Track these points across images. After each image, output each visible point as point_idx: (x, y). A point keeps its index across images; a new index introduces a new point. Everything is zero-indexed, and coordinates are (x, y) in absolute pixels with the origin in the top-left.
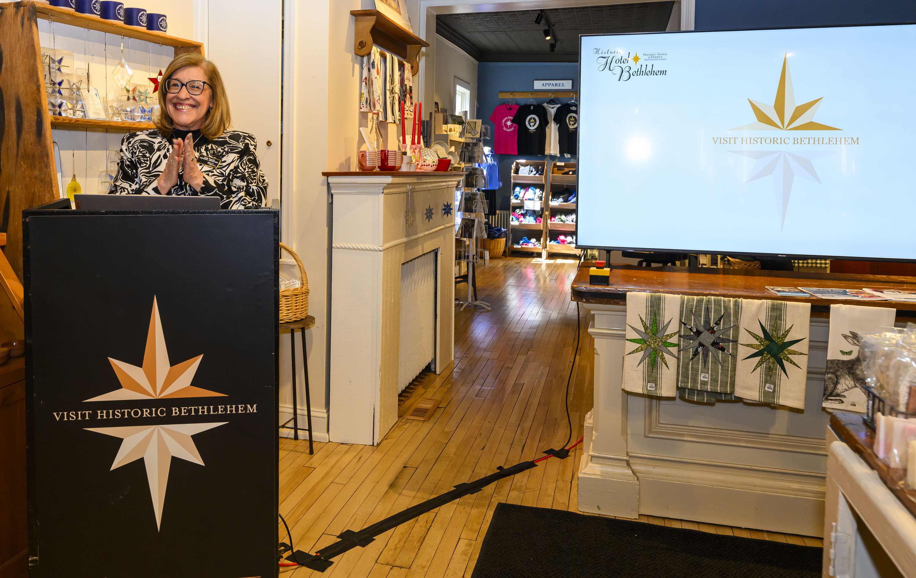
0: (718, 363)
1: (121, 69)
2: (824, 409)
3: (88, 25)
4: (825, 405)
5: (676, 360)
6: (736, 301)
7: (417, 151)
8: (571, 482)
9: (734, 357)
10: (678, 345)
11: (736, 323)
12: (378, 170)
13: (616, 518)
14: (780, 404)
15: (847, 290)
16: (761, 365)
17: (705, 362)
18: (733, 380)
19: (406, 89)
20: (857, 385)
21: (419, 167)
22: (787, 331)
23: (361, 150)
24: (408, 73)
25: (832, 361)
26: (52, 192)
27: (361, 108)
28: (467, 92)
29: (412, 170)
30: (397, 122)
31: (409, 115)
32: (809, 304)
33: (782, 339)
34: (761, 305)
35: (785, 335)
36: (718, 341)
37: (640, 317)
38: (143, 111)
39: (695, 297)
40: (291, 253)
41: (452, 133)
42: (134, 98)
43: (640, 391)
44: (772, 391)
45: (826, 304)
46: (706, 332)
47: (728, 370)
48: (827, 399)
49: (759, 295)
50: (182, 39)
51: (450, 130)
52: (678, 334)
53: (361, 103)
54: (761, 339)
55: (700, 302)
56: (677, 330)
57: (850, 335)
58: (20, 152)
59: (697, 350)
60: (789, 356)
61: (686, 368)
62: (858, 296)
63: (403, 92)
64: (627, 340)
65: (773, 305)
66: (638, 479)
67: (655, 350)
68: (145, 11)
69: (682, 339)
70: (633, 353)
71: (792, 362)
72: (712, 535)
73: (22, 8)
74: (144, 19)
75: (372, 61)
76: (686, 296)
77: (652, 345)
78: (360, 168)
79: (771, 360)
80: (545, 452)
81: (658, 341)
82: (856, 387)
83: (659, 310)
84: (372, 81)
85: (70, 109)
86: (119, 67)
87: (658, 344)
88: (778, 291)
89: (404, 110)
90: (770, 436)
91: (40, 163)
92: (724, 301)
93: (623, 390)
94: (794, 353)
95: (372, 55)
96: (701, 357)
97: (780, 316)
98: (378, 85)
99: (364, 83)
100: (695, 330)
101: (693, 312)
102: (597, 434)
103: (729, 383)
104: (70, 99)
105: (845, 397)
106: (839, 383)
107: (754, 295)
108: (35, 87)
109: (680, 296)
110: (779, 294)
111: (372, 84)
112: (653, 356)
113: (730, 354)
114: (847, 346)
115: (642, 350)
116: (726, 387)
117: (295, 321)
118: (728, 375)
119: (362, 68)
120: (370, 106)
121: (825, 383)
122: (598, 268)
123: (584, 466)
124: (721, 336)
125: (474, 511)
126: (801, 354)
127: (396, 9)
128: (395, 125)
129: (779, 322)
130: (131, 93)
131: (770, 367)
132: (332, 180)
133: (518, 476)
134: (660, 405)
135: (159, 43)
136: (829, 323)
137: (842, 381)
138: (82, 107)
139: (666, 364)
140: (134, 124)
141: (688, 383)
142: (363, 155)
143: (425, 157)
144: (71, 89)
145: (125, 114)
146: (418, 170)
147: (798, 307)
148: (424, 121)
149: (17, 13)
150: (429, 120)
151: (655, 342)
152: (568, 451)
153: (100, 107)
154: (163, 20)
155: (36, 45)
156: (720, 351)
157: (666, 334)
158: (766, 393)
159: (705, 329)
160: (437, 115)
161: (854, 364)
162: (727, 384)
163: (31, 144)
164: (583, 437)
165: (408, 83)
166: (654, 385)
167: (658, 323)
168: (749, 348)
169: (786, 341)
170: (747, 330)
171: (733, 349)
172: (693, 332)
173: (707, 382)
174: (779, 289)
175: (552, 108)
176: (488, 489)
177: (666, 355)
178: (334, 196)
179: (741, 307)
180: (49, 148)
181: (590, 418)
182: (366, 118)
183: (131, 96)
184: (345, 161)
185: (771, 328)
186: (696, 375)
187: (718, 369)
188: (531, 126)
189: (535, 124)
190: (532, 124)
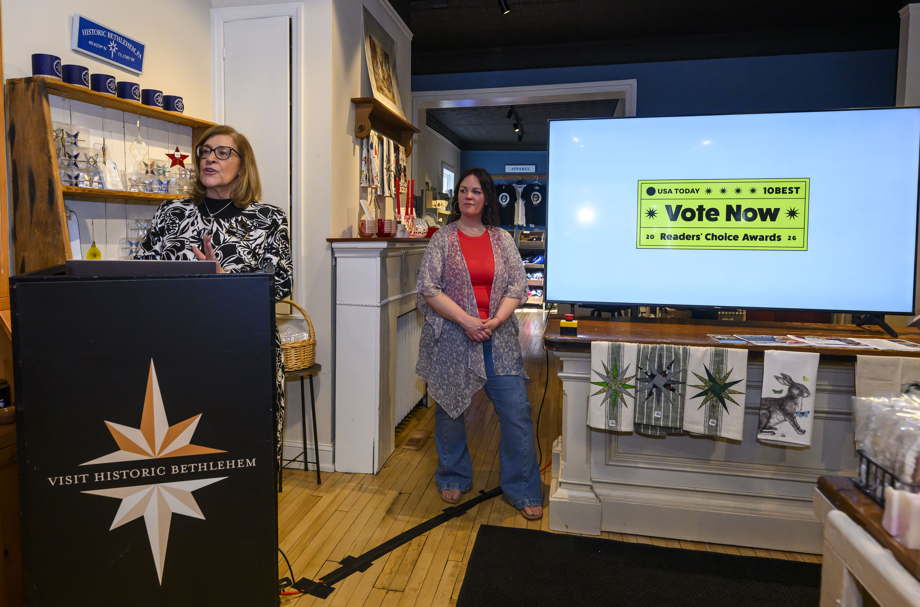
0: (669, 402)
1: (138, 145)
2: (758, 441)
3: (104, 103)
5: (634, 399)
6: (685, 348)
7: (410, 221)
9: (683, 396)
10: (635, 387)
11: (685, 367)
12: (376, 236)
13: (582, 535)
14: (722, 436)
15: (776, 338)
16: (705, 403)
17: (658, 401)
18: (682, 416)
19: (401, 168)
20: (787, 419)
21: (412, 234)
22: (728, 374)
23: (362, 219)
24: (402, 155)
25: (766, 399)
27: (361, 184)
28: (452, 175)
29: (406, 236)
30: (393, 196)
31: (403, 190)
32: (747, 350)
33: (724, 381)
34: (706, 351)
35: (726, 377)
36: (669, 383)
37: (603, 363)
38: (161, 183)
39: (650, 345)
40: (300, 309)
41: (440, 207)
42: (152, 172)
43: (603, 427)
44: (715, 425)
45: (761, 350)
46: (659, 375)
47: (678, 408)
48: (761, 432)
49: (703, 342)
50: (197, 119)
51: (439, 205)
52: (635, 378)
53: (362, 179)
54: (706, 381)
55: (654, 349)
56: (634, 374)
57: (781, 376)
58: (33, 220)
59: (651, 391)
60: (729, 395)
61: (642, 407)
62: (785, 342)
63: (398, 170)
64: (592, 383)
65: (716, 351)
66: (600, 501)
67: (616, 391)
68: (162, 92)
69: (639, 381)
70: (597, 394)
71: (732, 400)
72: (663, 548)
73: (33, 83)
74: (160, 100)
75: (370, 143)
76: (642, 345)
77: (613, 387)
78: (360, 235)
79: (714, 399)
81: (619, 384)
82: (786, 420)
83: (619, 357)
84: (371, 159)
85: (87, 181)
86: (135, 143)
87: (618, 387)
88: (720, 339)
89: (399, 186)
90: (712, 462)
91: (52, 231)
92: (674, 348)
93: (588, 427)
94: (734, 392)
95: (371, 138)
96: (655, 397)
97: (722, 360)
98: (376, 164)
99: (364, 162)
100: (649, 374)
101: (648, 358)
102: (565, 463)
103: (679, 418)
104: (87, 171)
105: (776, 429)
106: (772, 417)
107: (699, 342)
109: (636, 344)
110: (721, 342)
111: (371, 163)
112: (614, 397)
113: (680, 394)
115: (604, 391)
116: (676, 422)
117: (304, 369)
118: (677, 412)
119: (362, 149)
120: (369, 182)
121: (759, 418)
122: (567, 320)
123: (554, 491)
124: (672, 379)
125: (460, 533)
126: (740, 393)
127: (392, 100)
128: (391, 198)
129: (721, 366)
130: (149, 167)
131: (713, 405)
132: (335, 245)
134: (619, 439)
135: (175, 123)
136: (763, 366)
137: (774, 416)
138: (100, 178)
139: (625, 403)
140: (152, 195)
141: (644, 419)
142: (362, 224)
143: (417, 226)
144: (87, 162)
145: (144, 186)
146: (411, 237)
147: (737, 353)
148: (417, 197)
149: (27, 88)
150: (420, 195)
151: (616, 385)
153: (119, 179)
154: (179, 101)
155: (46, 118)
156: (671, 392)
157: (625, 377)
158: (710, 427)
159: (659, 373)
160: (428, 192)
161: (784, 401)
162: (677, 419)
163: (44, 212)
164: (551, 461)
165: (403, 163)
166: (614, 422)
167: (618, 369)
168: (695, 389)
169: (727, 381)
170: (694, 373)
171: (682, 389)
172: (648, 375)
173: (660, 418)
174: (719, 337)
175: (520, 187)
176: (472, 512)
177: (625, 396)
178: (337, 259)
179: (689, 353)
180: (61, 216)
181: (557, 445)
182: (366, 192)
183: (149, 170)
184: (348, 229)
185: (714, 371)
186: (651, 412)
187: (669, 407)
188: (503, 202)
189: (506, 201)
190: (504, 200)
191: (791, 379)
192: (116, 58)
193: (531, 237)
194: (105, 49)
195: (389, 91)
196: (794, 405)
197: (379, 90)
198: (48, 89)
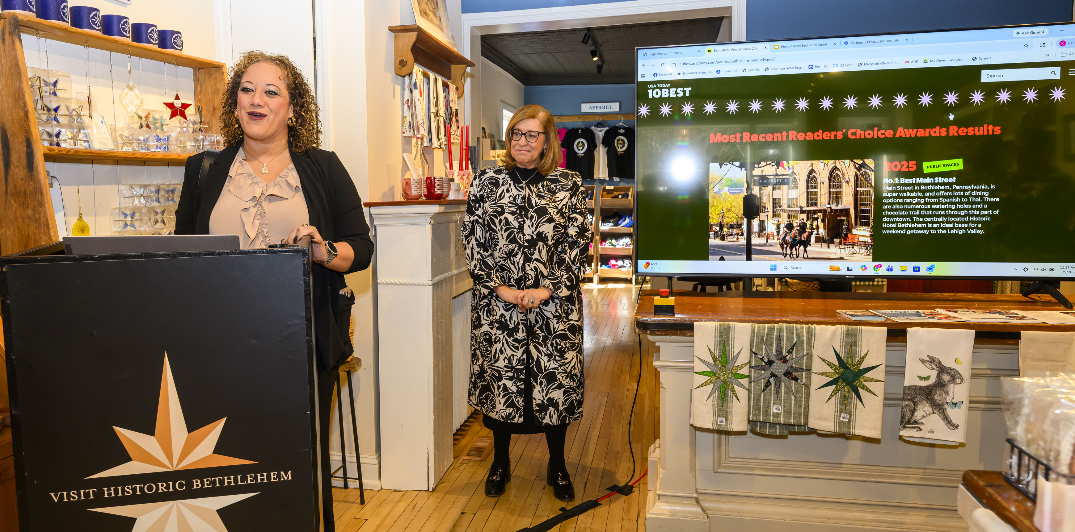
0: (791, 394)
1: (130, 92)
2: (901, 438)
3: (87, 42)
4: (903, 433)
5: (747, 391)
6: (809, 328)
7: (465, 177)
8: (637, 521)
9: (808, 386)
10: (749, 376)
11: (810, 351)
12: (425, 198)
14: (856, 434)
15: (920, 311)
16: (835, 394)
17: (778, 393)
18: (806, 411)
19: (451, 112)
20: (935, 411)
22: (863, 357)
23: (406, 177)
24: (453, 95)
25: (910, 388)
26: (50, 233)
27: (404, 133)
29: (460, 197)
30: (443, 147)
31: (456, 140)
32: (886, 328)
33: (858, 366)
34: (835, 331)
35: (860, 362)
36: (791, 371)
37: (709, 348)
38: (159, 140)
39: (766, 325)
42: (148, 126)
43: (710, 426)
44: (847, 421)
45: (903, 328)
46: (778, 361)
47: (802, 401)
48: (904, 427)
49: (832, 320)
50: (199, 58)
51: (499, 156)
52: (748, 365)
53: (404, 128)
54: (835, 367)
55: (771, 330)
56: (747, 361)
57: (928, 359)
59: (769, 380)
60: (864, 383)
61: (758, 401)
62: (934, 318)
63: (449, 115)
64: (695, 373)
65: (848, 330)
66: (708, 517)
67: (725, 382)
68: (156, 26)
69: (753, 369)
70: (702, 386)
71: (868, 390)
74: (155, 35)
76: (756, 324)
77: (722, 377)
78: (405, 198)
79: (846, 389)
80: (608, 489)
81: (728, 373)
82: (934, 413)
83: (728, 339)
84: (415, 103)
85: (70, 139)
86: (127, 90)
87: (728, 376)
88: (852, 315)
89: (450, 135)
90: (844, 466)
91: (33, 202)
92: (797, 328)
93: (691, 425)
94: (870, 380)
95: (414, 75)
96: (773, 388)
97: (856, 341)
98: (421, 108)
99: (406, 106)
100: (766, 360)
101: (765, 341)
102: (664, 472)
103: (802, 414)
104: (70, 126)
105: (923, 424)
106: (917, 410)
107: (827, 320)
108: (22, 114)
109: (750, 324)
110: (854, 319)
111: (415, 107)
112: (722, 389)
113: (804, 384)
114: (925, 371)
115: (711, 382)
116: (800, 418)
118: (801, 406)
119: (403, 89)
120: (413, 130)
121: (902, 411)
122: (662, 297)
123: (651, 505)
124: (794, 366)
126: (878, 381)
127: (438, 26)
128: (441, 150)
129: (854, 348)
130: (144, 119)
131: (845, 396)
132: (374, 211)
133: (582, 517)
134: (730, 440)
135: (174, 64)
136: (906, 347)
137: (919, 407)
138: (86, 136)
139: (737, 397)
140: (147, 155)
141: (760, 415)
142: (407, 183)
144: (70, 115)
145: (138, 144)
147: (873, 331)
148: (471, 147)
150: (476, 145)
151: (725, 374)
152: (632, 487)
153: (108, 136)
154: (177, 37)
155: (20, 64)
156: (793, 381)
157: (736, 365)
158: (841, 424)
159: (778, 359)
160: (484, 140)
161: (932, 390)
162: (800, 415)
163: (22, 179)
164: (647, 471)
165: (454, 106)
166: (724, 419)
167: (727, 355)
168: (823, 377)
169: (862, 367)
170: (821, 358)
171: (806, 378)
172: (765, 362)
173: (780, 414)
174: (852, 313)
175: (601, 131)
177: (736, 388)
178: (377, 228)
179: (815, 334)
180: (42, 183)
181: (654, 451)
182: (410, 143)
183: (144, 123)
184: (389, 189)
185: (846, 355)
186: (769, 407)
187: (792, 400)
188: (579, 150)
189: (583, 148)
190: (580, 148)
191: (940, 363)
193: (616, 193)
195: (435, 14)
196: (944, 395)
197: (423, 14)
198: (20, 27)
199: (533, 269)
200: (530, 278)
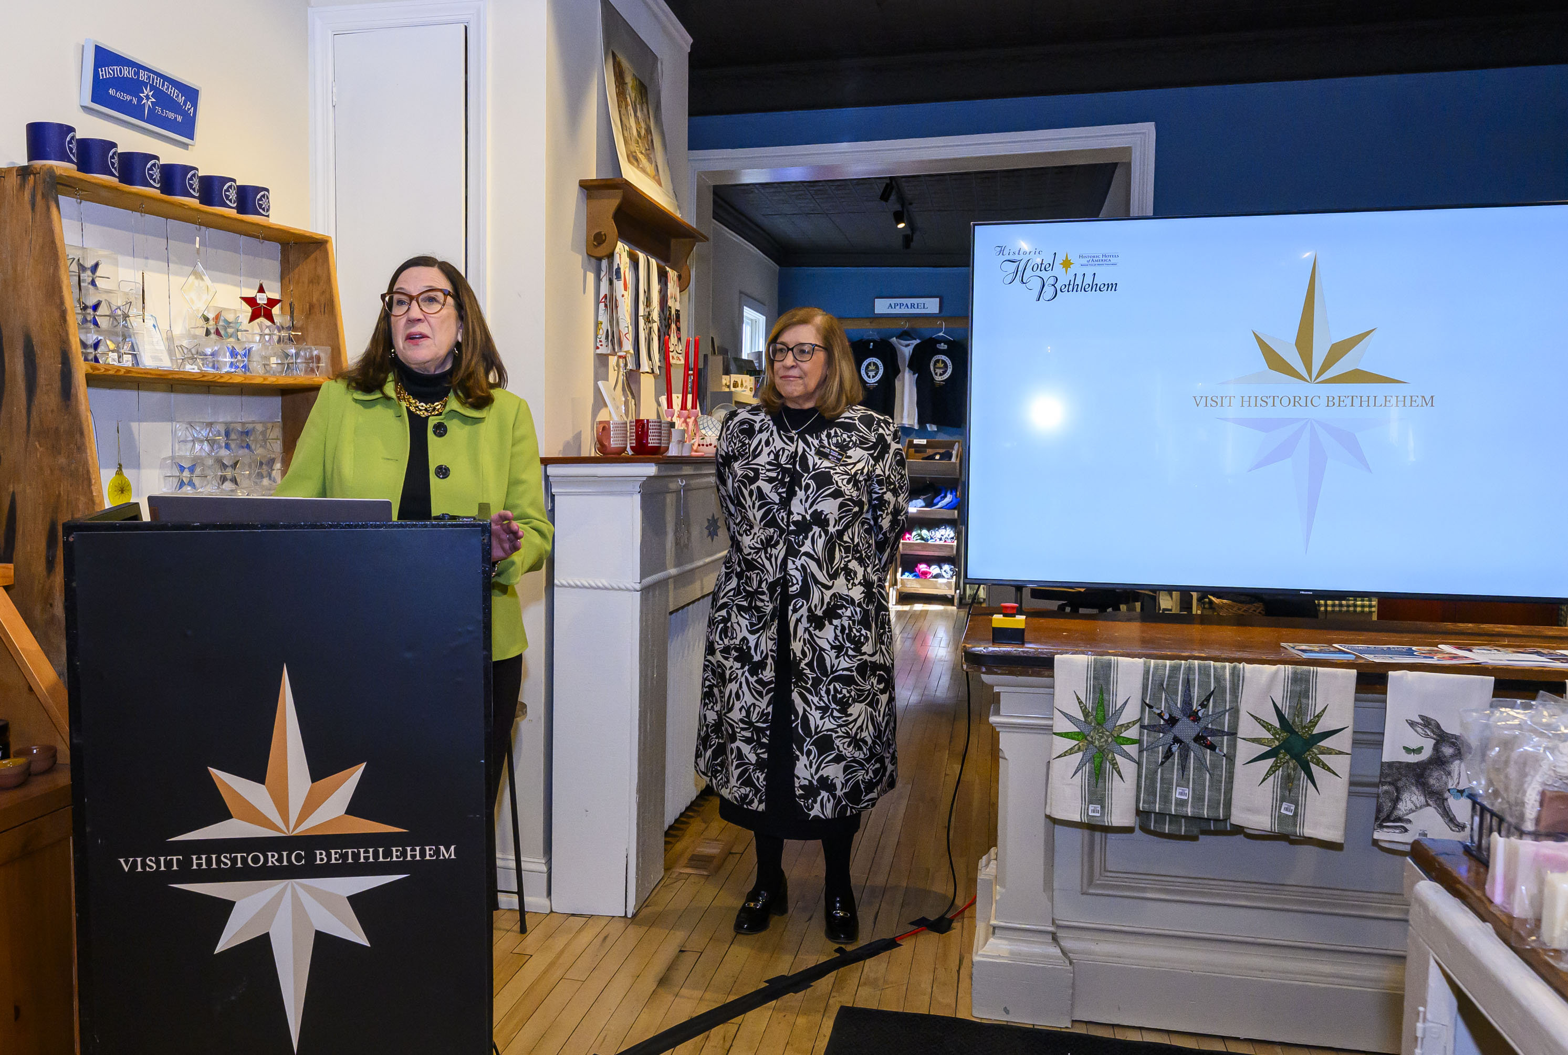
0: (1204, 770)
1: (197, 282)
2: (1375, 842)
3: (140, 206)
4: (1377, 835)
5: (1136, 765)
6: (1235, 667)
7: (690, 421)
8: (959, 970)
9: (1231, 759)
10: (1139, 742)
11: (1235, 704)
12: (630, 452)
13: (1036, 1027)
14: (1306, 836)
15: (1414, 648)
16: (1274, 772)
17: (1184, 768)
18: (1228, 797)
19: (670, 314)
20: (1431, 803)
21: (695, 447)
22: (1318, 716)
23: (598, 419)
24: (673, 288)
25: (1391, 765)
26: (92, 493)
27: (598, 348)
28: (760, 319)
29: (685, 453)
30: (657, 371)
31: (678, 360)
32: (1354, 672)
33: (1309, 730)
34: (1276, 672)
35: (1314, 723)
36: (1205, 734)
37: (1077, 696)
38: (234, 354)
39: (1168, 662)
41: (740, 389)
42: (218, 333)
43: (1077, 818)
44: (1291, 814)
46: (1185, 719)
47: (1221, 782)
48: (1381, 826)
49: (1271, 657)
50: (292, 229)
51: (736, 385)
52: (1138, 724)
53: (598, 340)
54: (1275, 729)
55: (1175, 670)
56: (1137, 716)
57: (1420, 721)
58: (32, 426)
59: (1170, 749)
60: (1319, 756)
61: (1151, 780)
62: (1434, 658)
63: (665, 320)
64: (1055, 734)
65: (1295, 673)
66: (1071, 962)
67: (1101, 750)
68: (234, 181)
69: (1146, 731)
70: (1066, 756)
71: (1325, 767)
72: (1191, 1050)
73: (32, 176)
74: (233, 195)
75: (615, 267)
76: (1152, 661)
77: (1097, 742)
78: (598, 451)
79: (1291, 764)
80: (912, 923)
81: (1107, 736)
82: (1428, 805)
83: (1108, 683)
84: (616, 300)
85: (113, 351)
86: (192, 278)
87: (1106, 741)
88: (1303, 651)
89: (668, 351)
90: (1288, 888)
91: (68, 445)
92: (1215, 668)
93: (1048, 816)
94: (1329, 751)
95: (617, 256)
96: (1176, 761)
97: (1307, 691)
98: (626, 308)
99: (602, 305)
100: (1166, 717)
101: (1165, 686)
102: (1004, 890)
103: (1222, 801)
104: (111, 333)
105: (1410, 821)
106: (1401, 800)
107: (1264, 657)
108: (56, 314)
109: (1142, 660)
110: (1305, 656)
111: (617, 307)
112: (1097, 761)
113: (1224, 756)
115: (1079, 749)
116: (1218, 808)
118: (1220, 789)
119: (598, 279)
120: (613, 345)
121: (1378, 801)
122: (1005, 615)
123: (981, 944)
124: (1210, 726)
125: (801, 1021)
126: (1341, 753)
127: (654, 178)
128: (653, 376)
129: (1304, 701)
130: (211, 322)
131: (1289, 775)
132: (552, 470)
133: (870, 963)
134: (1108, 840)
135: (258, 237)
136: (1385, 701)
137: (1405, 796)
138: (133, 348)
139: (1119, 773)
140: (222, 377)
141: (1155, 802)
142: (604, 428)
143: (703, 432)
144: (112, 316)
145: (204, 359)
146: (694, 454)
147: (1335, 676)
149: (22, 186)
151: (1102, 737)
152: (951, 920)
153: (163, 347)
154: (263, 196)
155: (57, 240)
156: (1208, 750)
157: (1119, 723)
158: (1282, 818)
159: (1184, 715)
160: (714, 358)
161: (1425, 769)
162: (1219, 804)
163: (52, 411)
164: (975, 896)
165: (674, 305)
166: (1099, 808)
167: (1106, 707)
168: (1255, 745)
169: (1316, 731)
170: (1252, 715)
171: (1228, 746)
172: (1164, 719)
173: (1187, 801)
174: (1306, 647)
175: (907, 346)
176: (824, 984)
177: (1119, 759)
178: (556, 498)
179: (1243, 677)
180: (83, 418)
181: (988, 865)
182: (607, 365)
183: (212, 329)
184: (574, 437)
185: (1292, 711)
186: (1169, 790)
187: (1205, 780)
188: (870, 377)
189: (876, 374)
190: (872, 374)
191: (1438, 726)
192: (154, 119)
193: (930, 452)
194: (135, 101)
195: (649, 158)
196: (1444, 777)
198: (58, 186)
199: (799, 568)
200: (795, 582)
